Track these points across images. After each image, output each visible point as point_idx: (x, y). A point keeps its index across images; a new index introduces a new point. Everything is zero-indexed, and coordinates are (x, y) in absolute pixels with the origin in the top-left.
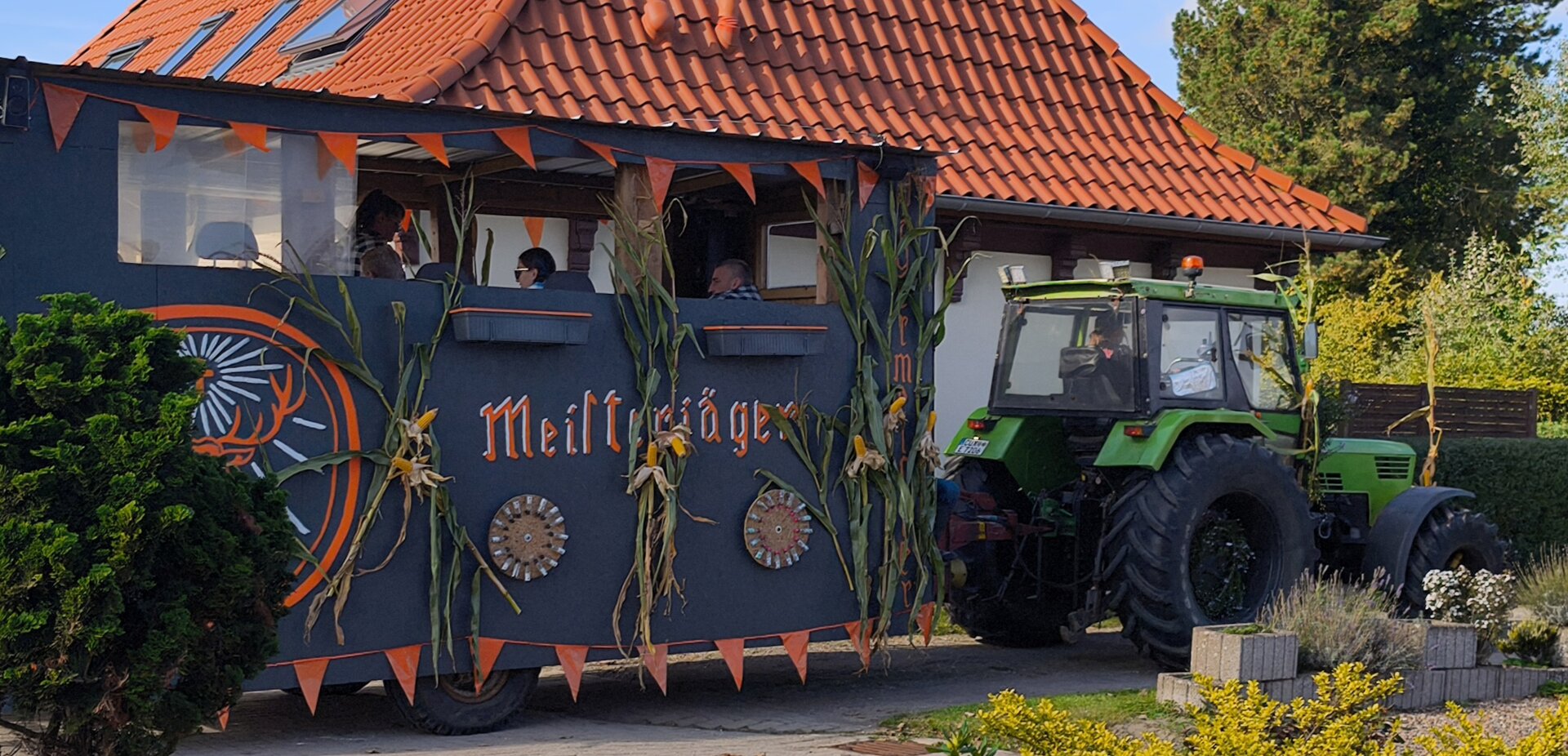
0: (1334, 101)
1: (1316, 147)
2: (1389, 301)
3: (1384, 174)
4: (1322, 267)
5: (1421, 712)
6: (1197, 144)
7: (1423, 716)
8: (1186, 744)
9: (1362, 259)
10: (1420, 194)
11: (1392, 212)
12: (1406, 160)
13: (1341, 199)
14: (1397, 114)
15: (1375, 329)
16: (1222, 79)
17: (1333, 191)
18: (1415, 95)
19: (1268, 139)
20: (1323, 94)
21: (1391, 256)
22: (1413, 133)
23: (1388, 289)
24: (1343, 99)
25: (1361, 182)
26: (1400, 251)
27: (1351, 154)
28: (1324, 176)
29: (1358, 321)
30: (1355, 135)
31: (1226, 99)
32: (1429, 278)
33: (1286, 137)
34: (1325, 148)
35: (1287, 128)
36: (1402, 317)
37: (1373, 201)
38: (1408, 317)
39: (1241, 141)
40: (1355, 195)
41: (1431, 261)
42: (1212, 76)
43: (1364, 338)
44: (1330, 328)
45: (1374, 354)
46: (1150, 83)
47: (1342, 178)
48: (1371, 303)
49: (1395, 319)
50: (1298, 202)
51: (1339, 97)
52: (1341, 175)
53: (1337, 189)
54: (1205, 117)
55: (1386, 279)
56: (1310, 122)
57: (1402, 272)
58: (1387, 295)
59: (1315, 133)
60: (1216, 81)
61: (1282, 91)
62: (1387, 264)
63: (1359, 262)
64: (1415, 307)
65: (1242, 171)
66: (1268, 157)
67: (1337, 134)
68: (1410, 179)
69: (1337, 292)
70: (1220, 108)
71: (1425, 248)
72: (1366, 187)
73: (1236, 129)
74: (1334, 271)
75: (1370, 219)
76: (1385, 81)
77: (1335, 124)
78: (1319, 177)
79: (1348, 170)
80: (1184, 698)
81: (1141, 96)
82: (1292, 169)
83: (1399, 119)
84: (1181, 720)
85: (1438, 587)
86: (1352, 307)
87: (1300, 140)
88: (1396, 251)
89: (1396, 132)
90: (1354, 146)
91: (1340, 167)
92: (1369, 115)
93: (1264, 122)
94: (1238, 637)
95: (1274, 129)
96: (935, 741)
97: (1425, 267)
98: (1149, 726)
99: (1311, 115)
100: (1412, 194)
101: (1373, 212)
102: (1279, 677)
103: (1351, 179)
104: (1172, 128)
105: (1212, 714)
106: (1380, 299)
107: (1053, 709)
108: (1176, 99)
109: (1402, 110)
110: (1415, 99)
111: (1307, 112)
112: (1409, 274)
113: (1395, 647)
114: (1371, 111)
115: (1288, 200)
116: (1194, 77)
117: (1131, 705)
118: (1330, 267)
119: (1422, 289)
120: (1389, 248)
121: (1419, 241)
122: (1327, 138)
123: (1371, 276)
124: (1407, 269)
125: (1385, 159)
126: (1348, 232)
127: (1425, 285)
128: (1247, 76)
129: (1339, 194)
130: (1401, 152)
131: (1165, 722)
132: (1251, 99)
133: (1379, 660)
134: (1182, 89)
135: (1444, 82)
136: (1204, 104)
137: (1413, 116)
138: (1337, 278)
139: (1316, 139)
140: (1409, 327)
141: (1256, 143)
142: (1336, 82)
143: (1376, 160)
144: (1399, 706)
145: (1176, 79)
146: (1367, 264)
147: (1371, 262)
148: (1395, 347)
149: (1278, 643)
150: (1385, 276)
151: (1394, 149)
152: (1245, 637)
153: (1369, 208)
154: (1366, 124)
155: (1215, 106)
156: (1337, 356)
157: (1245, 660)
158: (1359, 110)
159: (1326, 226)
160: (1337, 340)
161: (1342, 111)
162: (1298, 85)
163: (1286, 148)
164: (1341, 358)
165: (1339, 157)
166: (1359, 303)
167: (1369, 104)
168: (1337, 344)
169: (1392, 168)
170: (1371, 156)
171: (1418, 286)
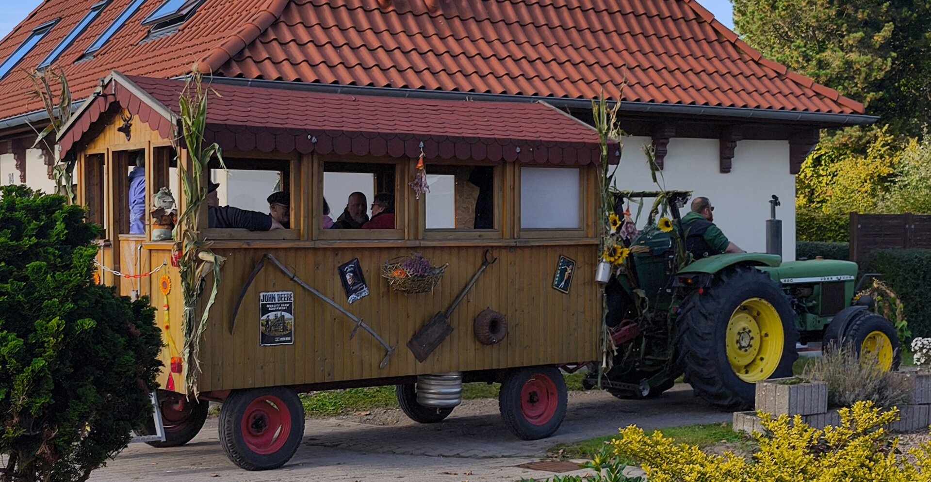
0: (840, 27)
1: (827, 58)
2: (881, 158)
3: (874, 74)
4: (835, 138)
5: (913, 433)
6: (748, 58)
7: (914, 435)
8: (754, 458)
9: (862, 131)
10: (899, 87)
11: (881, 100)
12: (889, 64)
13: (846, 92)
14: (882, 33)
15: (872, 178)
16: (763, 15)
17: (840, 87)
18: (893, 20)
19: (795, 54)
20: (832, 22)
21: (881, 128)
22: (894, 46)
23: (880, 150)
24: (845, 25)
25: (859, 80)
26: (887, 125)
27: (852, 61)
28: (834, 76)
29: (861, 173)
30: (854, 49)
31: (766, 28)
32: (908, 142)
33: (808, 52)
34: (834, 58)
35: (808, 46)
36: (891, 169)
37: (868, 93)
38: (895, 169)
39: (778, 55)
40: (855, 88)
41: (909, 131)
42: (756, 13)
43: (865, 184)
44: (841, 179)
45: (872, 194)
46: (714, 19)
47: (847, 78)
48: (869, 161)
49: (885, 171)
50: (817, 94)
51: (843, 24)
52: (846, 75)
53: (843, 85)
54: (752, 41)
55: (878, 144)
56: (823, 41)
57: (889, 139)
58: (879, 155)
59: (827, 48)
60: (759, 17)
61: (804, 21)
62: (879, 134)
63: (860, 133)
64: (899, 162)
65: (779, 75)
66: (796, 65)
67: (842, 49)
68: (891, 77)
69: (846, 154)
70: (762, 35)
71: (905, 121)
72: (863, 83)
73: (773, 48)
74: (843, 140)
75: (866, 104)
76: (873, 12)
77: (840, 42)
78: (831, 77)
79: (850, 72)
80: (751, 428)
81: (708, 29)
82: (812, 73)
83: (884, 37)
84: (750, 442)
85: (921, 349)
86: (856, 163)
87: (817, 53)
88: (884, 125)
89: (882, 46)
90: (853, 56)
91: (845, 71)
92: (863, 35)
93: (792, 42)
94: (786, 386)
95: (799, 47)
96: (585, 461)
97: (905, 135)
98: (728, 448)
99: (824, 36)
100: (895, 87)
101: (868, 99)
102: (816, 412)
103: (853, 78)
104: (730, 49)
105: (771, 438)
106: (875, 158)
107: (663, 437)
108: (732, 30)
109: (885, 31)
110: (894, 23)
111: (821, 35)
112: (894, 140)
113: (894, 389)
114: (865, 32)
115: (811, 94)
116: (744, 14)
117: (715, 434)
118: (840, 137)
119: (903, 150)
120: (880, 123)
121: (900, 118)
122: (835, 51)
123: (869, 142)
124: (892, 137)
125: (875, 64)
126: (852, 113)
127: (906, 147)
128: (780, 12)
129: (845, 88)
130: (886, 59)
131: (738, 444)
132: (783, 27)
133: (882, 399)
134: (736, 23)
135: (913, 11)
136: (751, 32)
137: (893, 34)
138: (845, 145)
139: (828, 53)
140: (896, 176)
141: (787, 56)
142: (840, 14)
143: (869, 65)
144: (897, 429)
145: (732, 16)
146: (866, 134)
147: (868, 133)
148: (887, 190)
149: (813, 390)
150: (878, 142)
151: (880, 57)
152: (791, 386)
153: (866, 97)
154: (861, 41)
155: (758, 33)
156: (847, 197)
157: (791, 401)
158: (856, 32)
159: (836, 109)
160: (847, 185)
161: (845, 33)
162: (814, 17)
163: (808, 59)
164: (850, 198)
165: (844, 64)
166: (861, 160)
167: (863, 27)
168: (847, 188)
169: (880, 69)
170: (865, 63)
171: (901, 148)
